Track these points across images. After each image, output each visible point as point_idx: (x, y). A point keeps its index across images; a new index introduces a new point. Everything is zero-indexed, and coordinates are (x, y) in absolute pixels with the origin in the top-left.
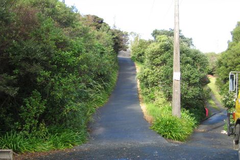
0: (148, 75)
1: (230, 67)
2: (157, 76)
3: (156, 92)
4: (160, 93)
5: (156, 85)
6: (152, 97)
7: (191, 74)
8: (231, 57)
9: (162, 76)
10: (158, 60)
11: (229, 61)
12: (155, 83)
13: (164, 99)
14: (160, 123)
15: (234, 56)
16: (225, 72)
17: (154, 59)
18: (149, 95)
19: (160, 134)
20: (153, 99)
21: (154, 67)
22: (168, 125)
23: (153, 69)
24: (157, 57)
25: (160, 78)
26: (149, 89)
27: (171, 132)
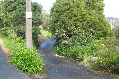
0: (3, 18)
1: (60, 13)
2: (9, 19)
3: (9, 30)
4: (12, 30)
5: (9, 25)
6: (6, 34)
7: (34, 17)
8: (61, 5)
9: (13, 19)
10: (10, 8)
11: (60, 8)
12: (8, 24)
13: (15, 35)
14: (19, 57)
15: (63, 5)
16: (57, 16)
17: (7, 6)
18: (4, 32)
19: (21, 69)
20: (7, 35)
21: (7, 12)
22: (27, 59)
23: (6, 14)
24: (9, 6)
25: (12, 20)
26: (4, 28)
27: (31, 66)
